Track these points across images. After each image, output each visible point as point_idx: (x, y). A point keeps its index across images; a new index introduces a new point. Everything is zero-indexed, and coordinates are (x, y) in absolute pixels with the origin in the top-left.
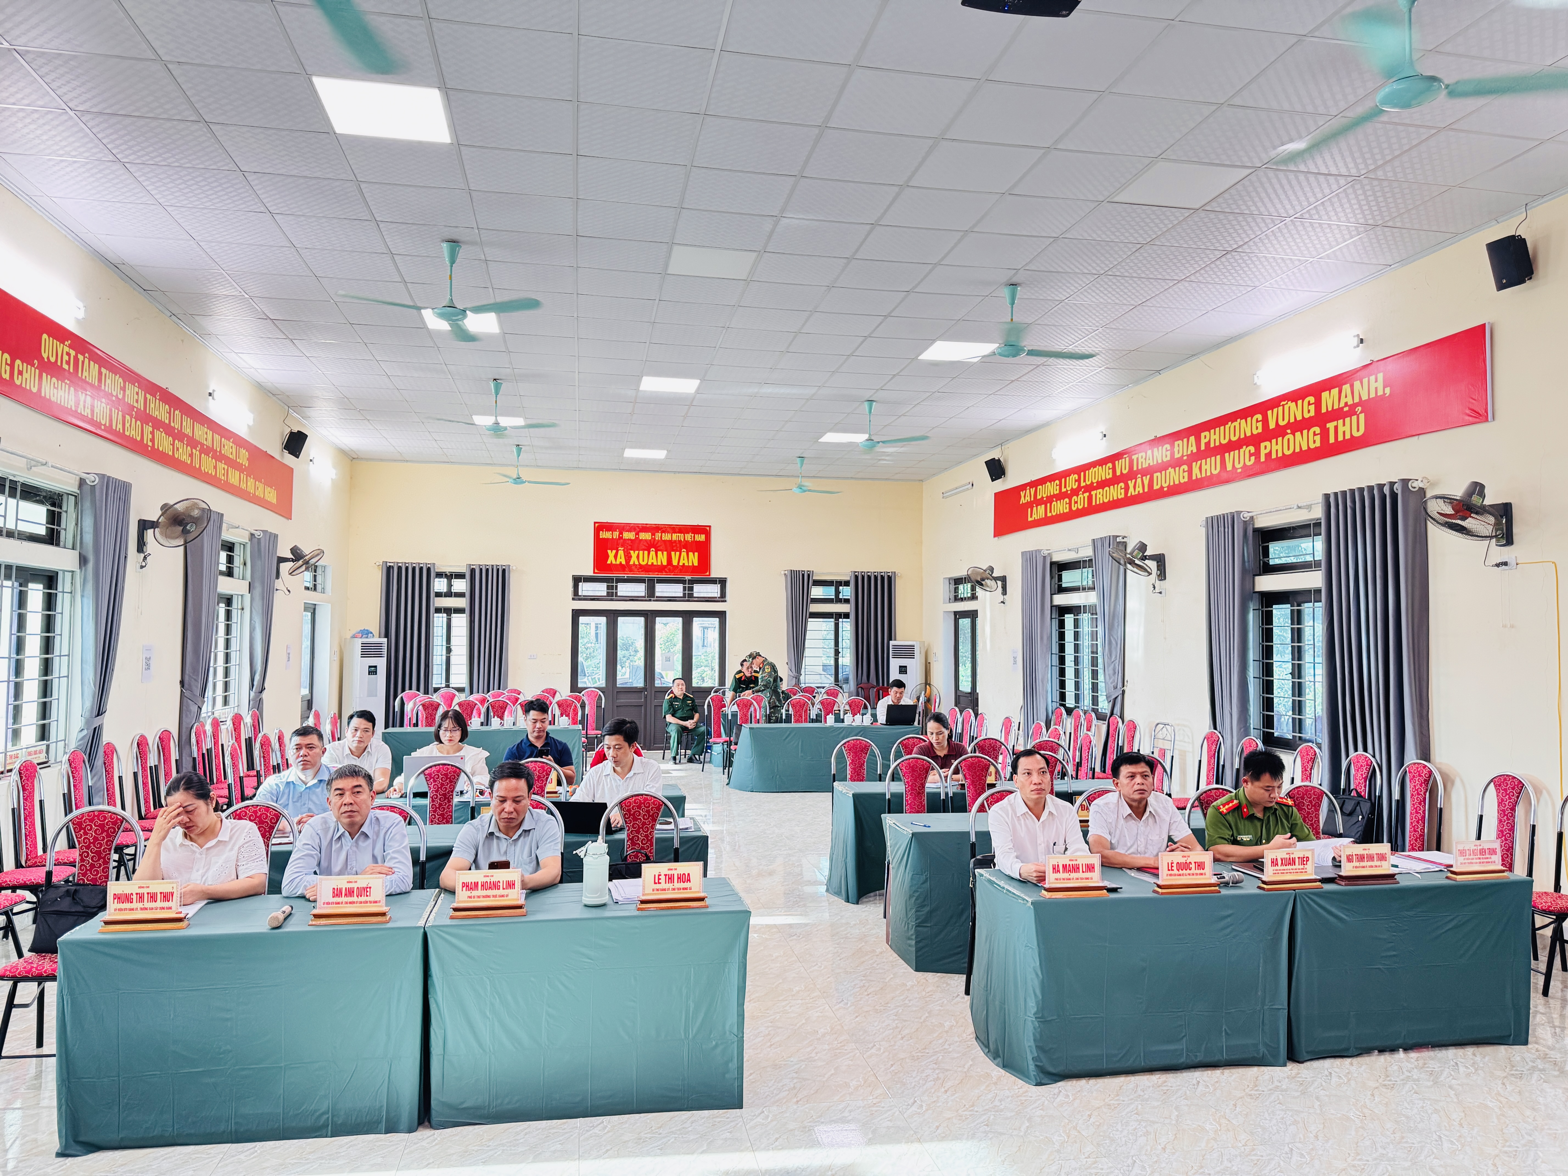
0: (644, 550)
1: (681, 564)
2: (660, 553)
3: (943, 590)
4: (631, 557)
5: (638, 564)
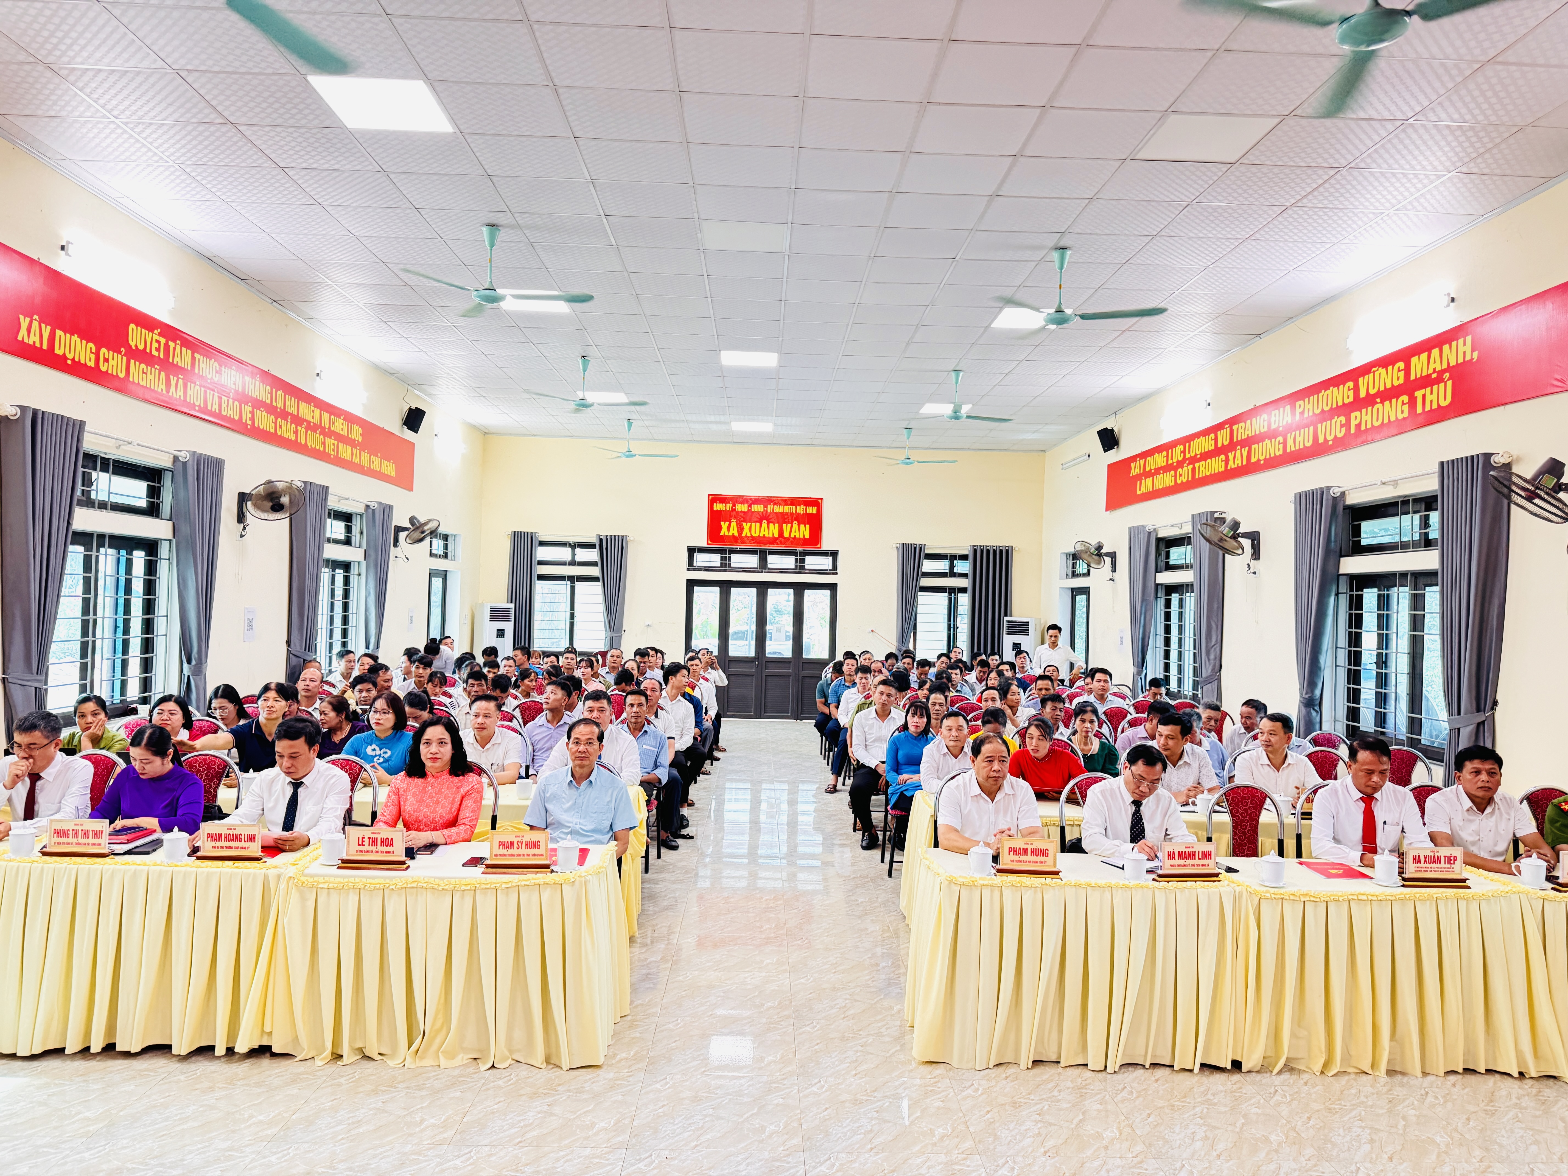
0: (756, 522)
1: (792, 536)
2: (771, 525)
3: (1060, 565)
4: (744, 528)
5: (750, 535)
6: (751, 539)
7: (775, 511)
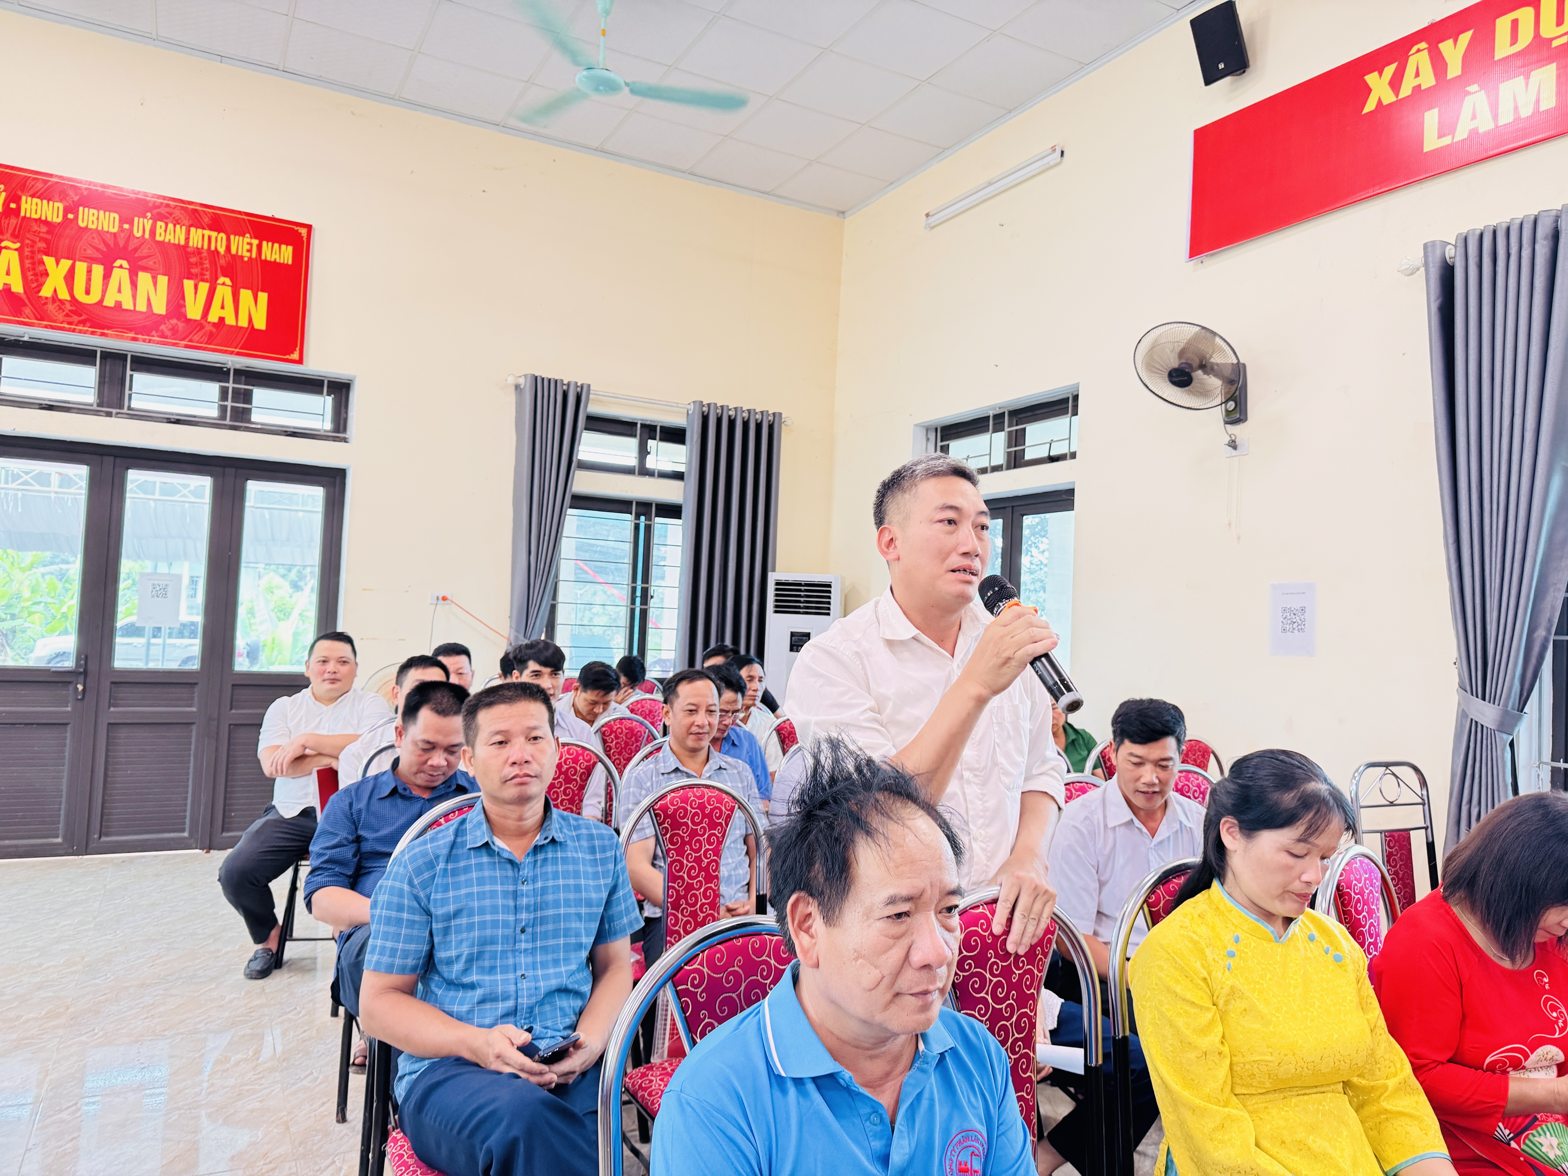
0: (91, 260)
1: (213, 317)
2: (144, 278)
4: (47, 274)
5: (68, 298)
6: (71, 311)
7: (158, 238)
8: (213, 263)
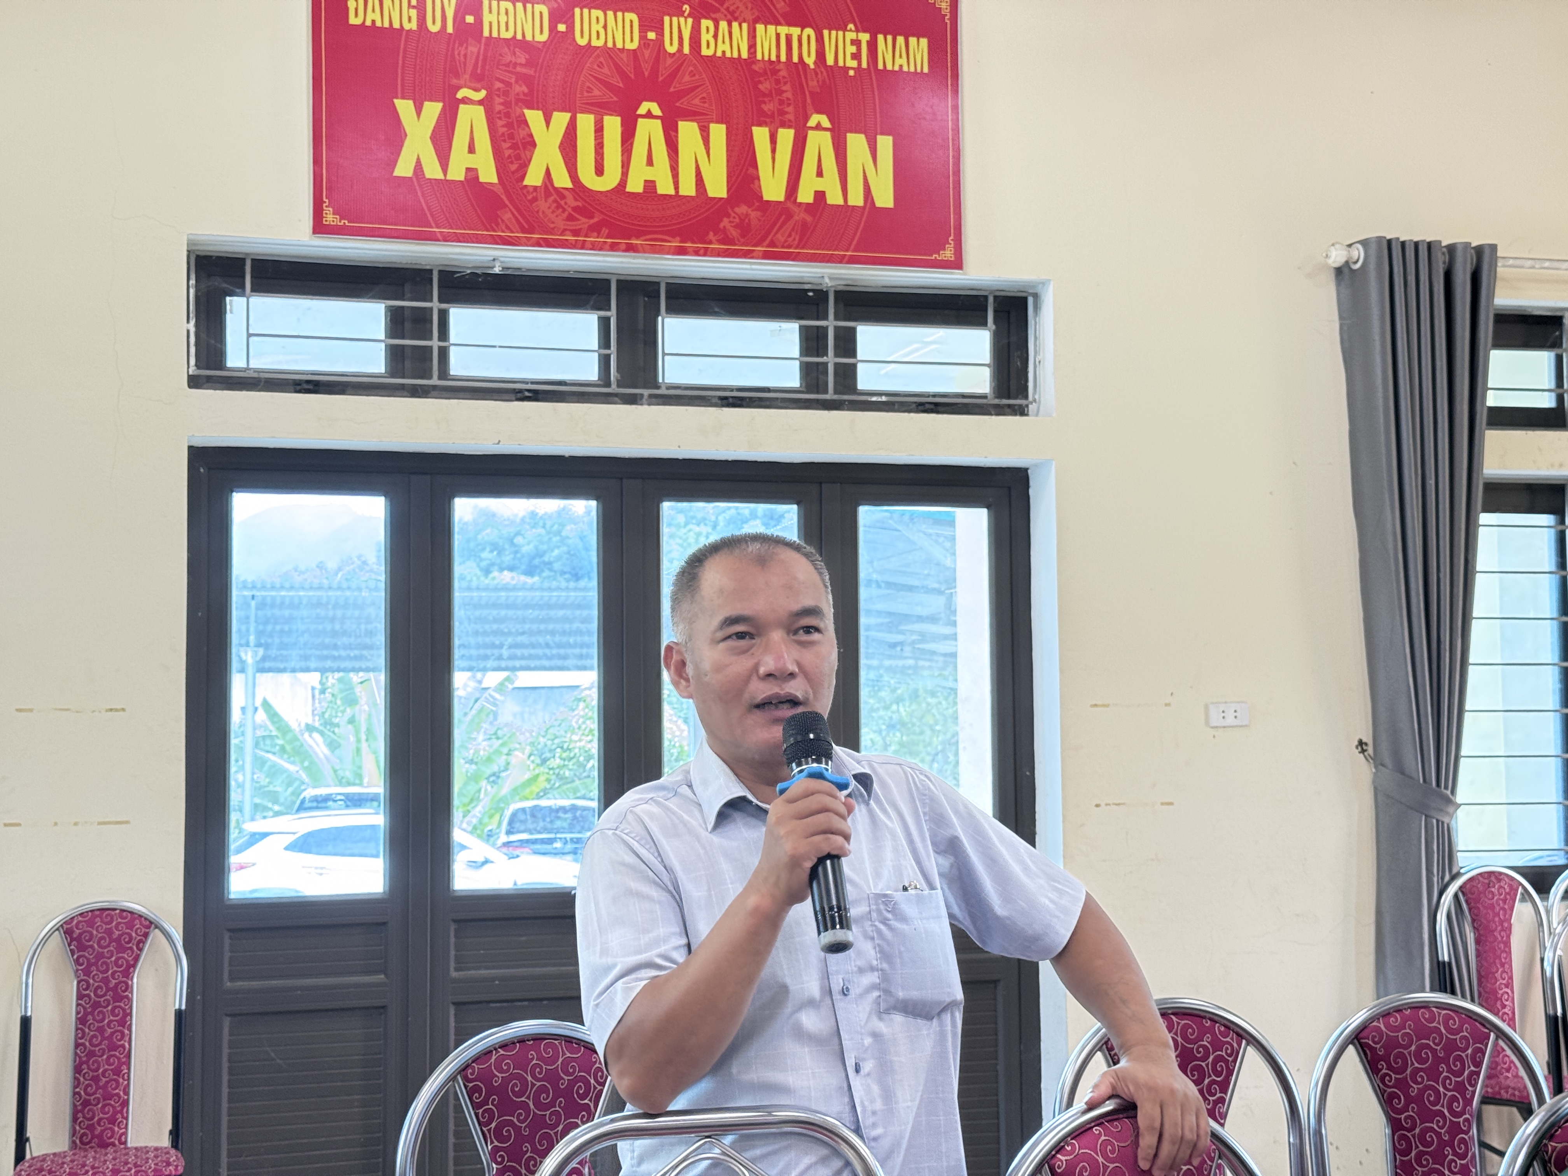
0: (600, 109)
1: (805, 196)
2: (688, 130)
4: (533, 144)
5: (569, 184)
6: (575, 209)
7: (705, 52)
8: (799, 89)
